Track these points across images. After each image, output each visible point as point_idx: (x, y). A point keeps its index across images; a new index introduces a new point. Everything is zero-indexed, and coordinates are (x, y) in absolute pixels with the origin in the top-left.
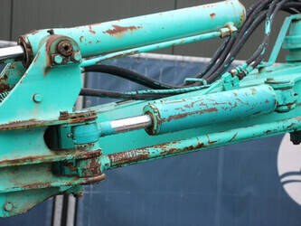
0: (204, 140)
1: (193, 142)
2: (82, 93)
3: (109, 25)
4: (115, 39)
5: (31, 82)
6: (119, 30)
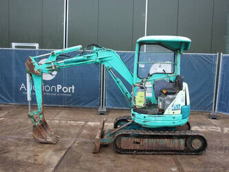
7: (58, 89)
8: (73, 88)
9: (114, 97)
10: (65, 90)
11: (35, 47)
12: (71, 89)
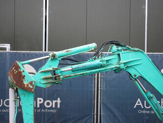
0: (84, 72)
1: (82, 73)
2: (59, 64)
3: (66, 50)
4: (67, 53)
5: (49, 62)
6: (68, 51)
7: (39, 103)
8: (59, 101)
9: (112, 112)
10: (48, 104)
11: (5, 49)
12: (56, 104)
